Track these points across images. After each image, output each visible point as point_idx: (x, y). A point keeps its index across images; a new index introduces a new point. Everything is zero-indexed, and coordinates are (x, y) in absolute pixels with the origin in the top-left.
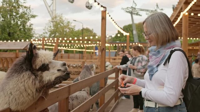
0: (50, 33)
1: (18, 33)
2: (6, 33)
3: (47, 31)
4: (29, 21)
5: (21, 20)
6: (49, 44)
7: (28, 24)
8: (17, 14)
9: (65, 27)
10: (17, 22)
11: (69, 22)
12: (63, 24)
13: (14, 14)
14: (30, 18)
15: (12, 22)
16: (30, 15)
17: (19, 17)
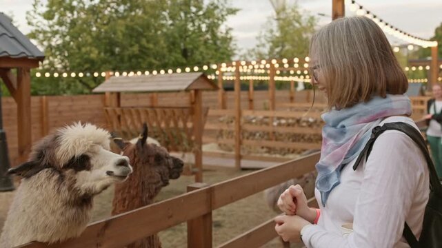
0: (271, 44)
1: (202, 49)
2: (179, 51)
3: (263, 41)
4: (225, 23)
5: (207, 21)
6: (260, 71)
7: (222, 28)
8: (200, 8)
9: (305, 29)
10: (199, 25)
11: (312, 18)
12: (300, 24)
13: (194, 9)
14: (226, 15)
15: (190, 27)
16: (225, 9)
17: (204, 14)
